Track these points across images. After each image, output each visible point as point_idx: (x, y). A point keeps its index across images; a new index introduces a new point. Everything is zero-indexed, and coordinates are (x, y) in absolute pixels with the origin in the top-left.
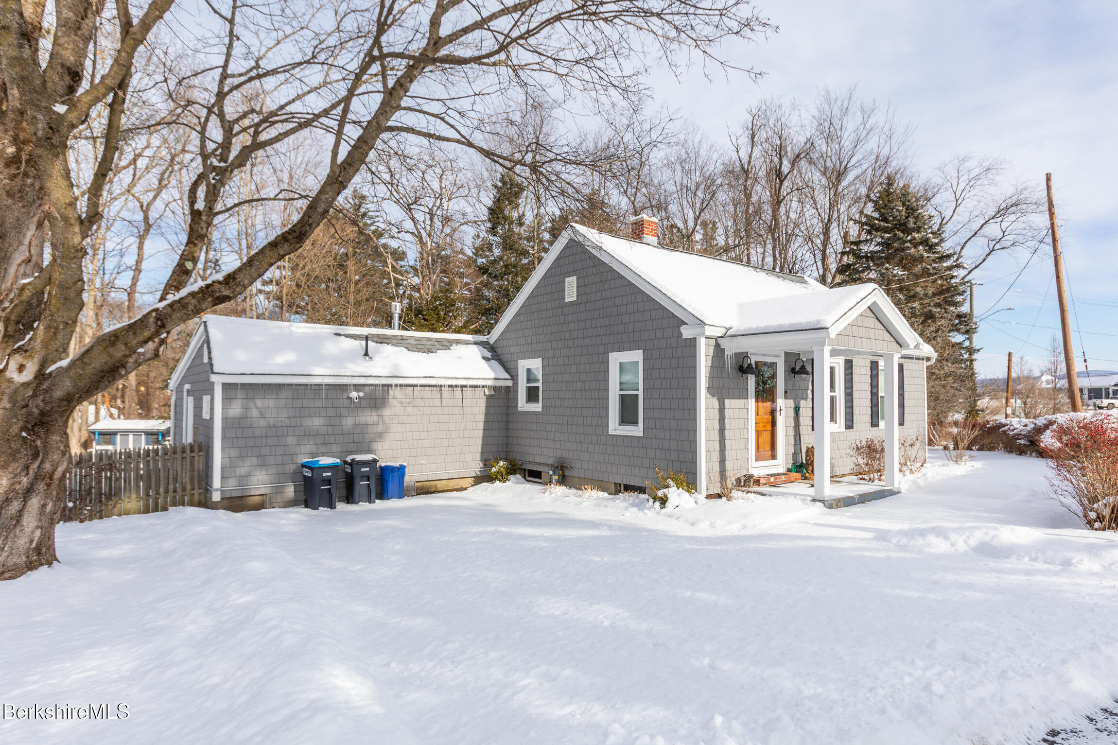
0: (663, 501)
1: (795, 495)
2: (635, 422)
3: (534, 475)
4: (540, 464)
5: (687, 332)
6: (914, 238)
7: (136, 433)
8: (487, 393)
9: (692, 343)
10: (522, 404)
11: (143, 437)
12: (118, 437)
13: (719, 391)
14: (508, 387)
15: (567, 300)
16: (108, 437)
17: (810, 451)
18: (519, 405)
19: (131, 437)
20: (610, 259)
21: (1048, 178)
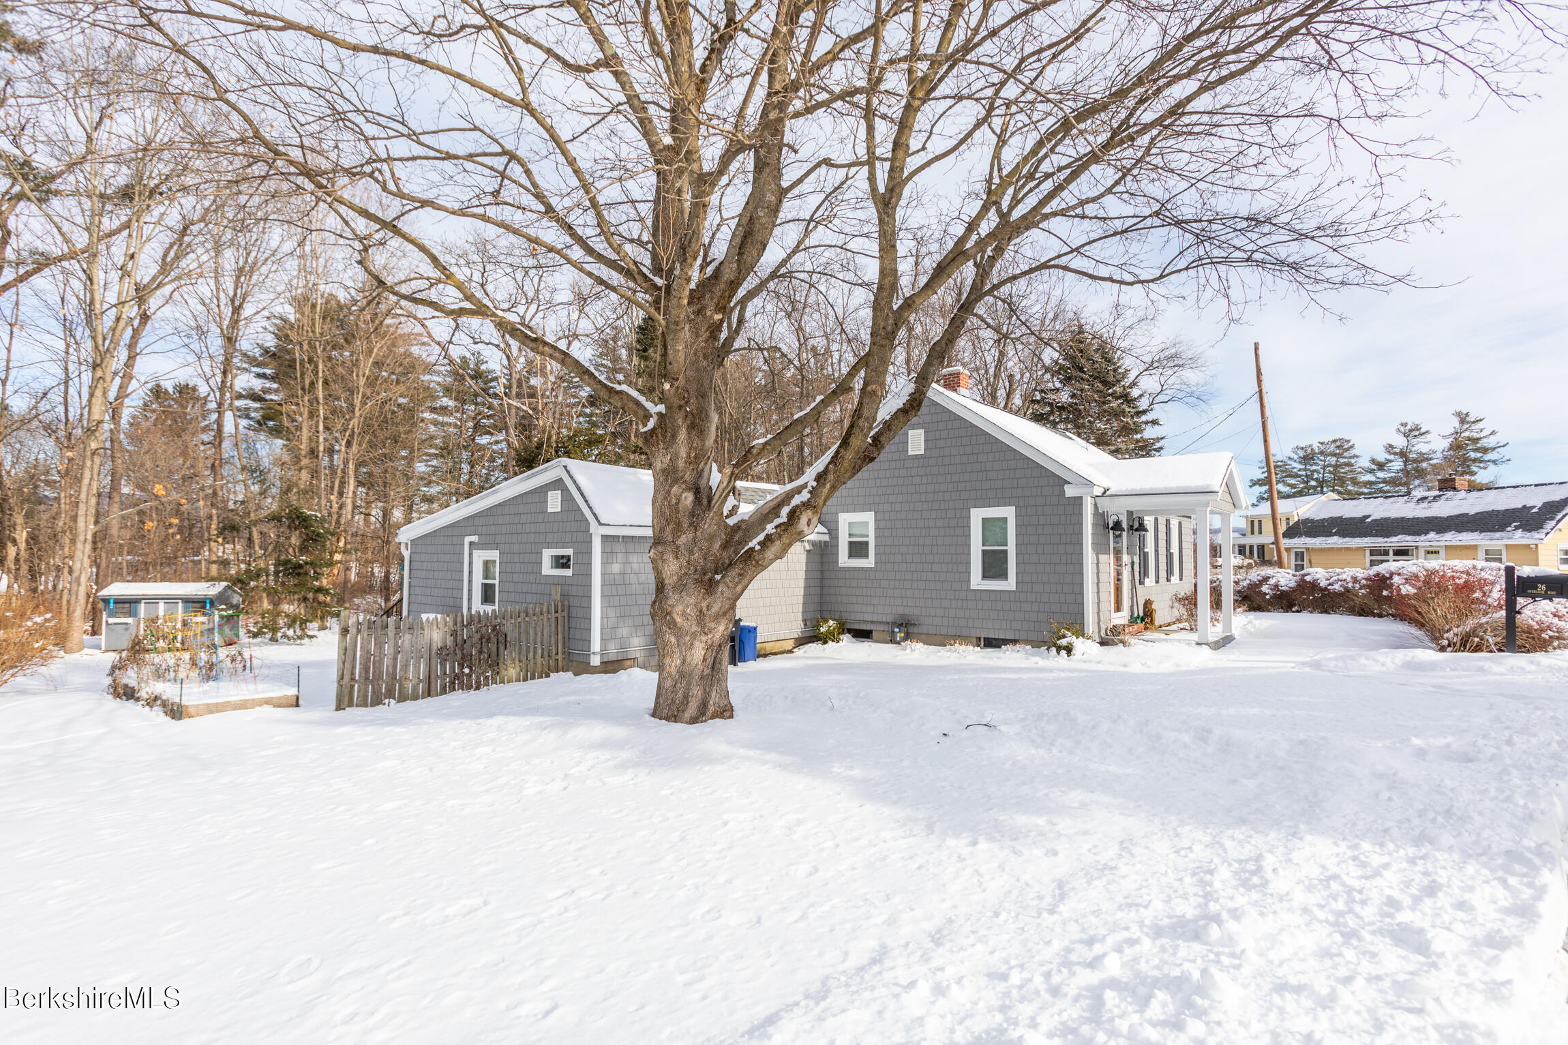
0: (1069, 650)
1: (1179, 641)
2: (1003, 575)
3: (862, 634)
4: (872, 622)
5: (1070, 492)
6: (1115, 392)
7: (170, 600)
8: (808, 548)
9: (1078, 501)
10: (844, 560)
11: (180, 605)
12: (142, 606)
13: (1100, 548)
14: (826, 542)
15: (910, 453)
16: (127, 605)
17: (1148, 603)
18: (840, 560)
19: (161, 605)
20: (968, 413)
21: (1256, 348)
